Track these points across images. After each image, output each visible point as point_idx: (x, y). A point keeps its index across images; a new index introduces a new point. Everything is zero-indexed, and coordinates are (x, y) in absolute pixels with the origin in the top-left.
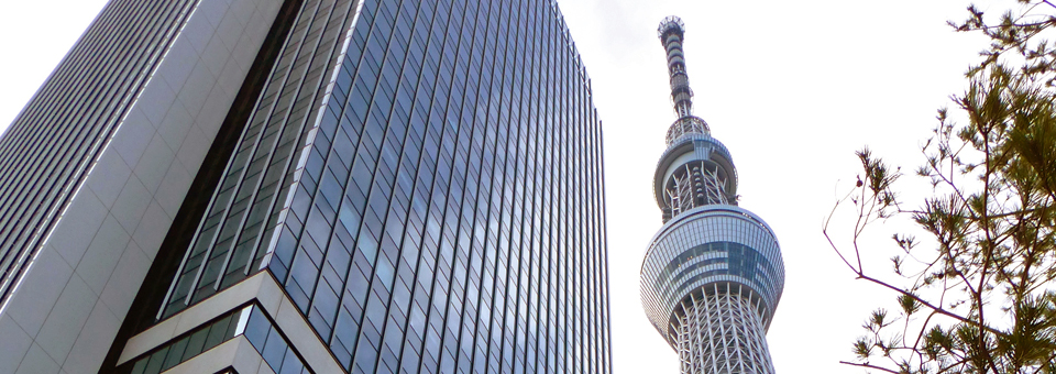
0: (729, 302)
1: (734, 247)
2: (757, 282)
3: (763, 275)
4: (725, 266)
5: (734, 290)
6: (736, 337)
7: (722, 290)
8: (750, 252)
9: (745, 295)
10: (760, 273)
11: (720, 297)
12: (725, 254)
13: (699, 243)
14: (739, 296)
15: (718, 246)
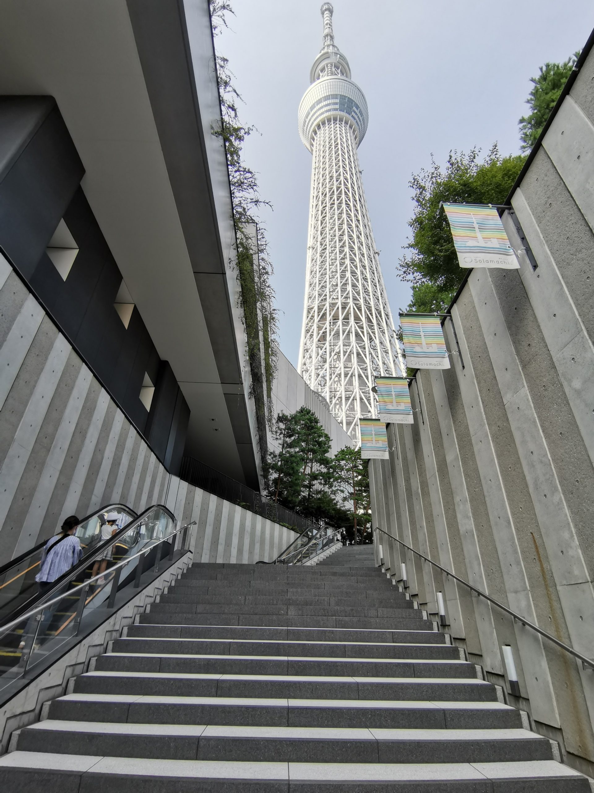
0: (338, 125)
1: (343, 97)
2: (352, 116)
3: (356, 114)
4: (337, 107)
5: (341, 120)
6: (339, 141)
7: (335, 120)
8: (351, 101)
9: (346, 123)
10: (355, 112)
11: (334, 123)
12: (338, 101)
13: (325, 95)
14: (343, 123)
15: (334, 96)
